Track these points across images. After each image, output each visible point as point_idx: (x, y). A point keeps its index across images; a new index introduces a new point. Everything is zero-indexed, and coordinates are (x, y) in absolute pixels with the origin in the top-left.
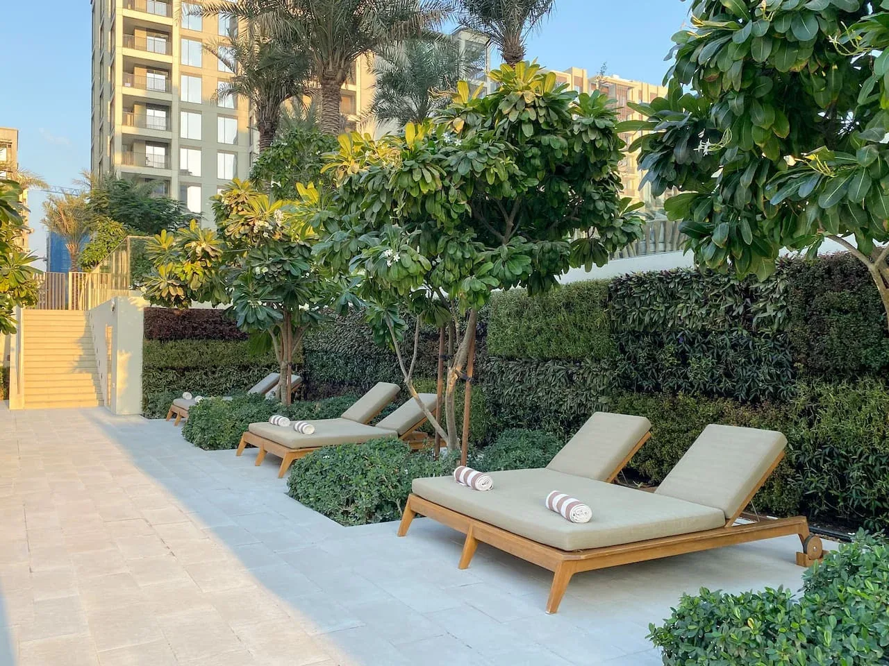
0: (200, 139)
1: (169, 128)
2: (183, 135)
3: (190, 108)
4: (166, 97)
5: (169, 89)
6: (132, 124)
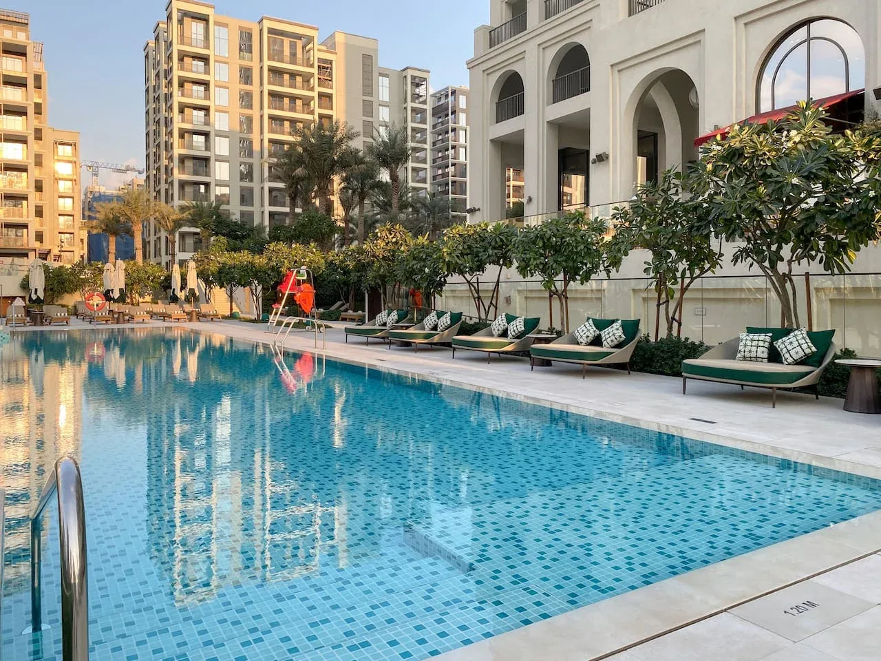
0: (228, 154)
2: (217, 152)
3: (221, 134)
4: (205, 128)
6: (184, 147)
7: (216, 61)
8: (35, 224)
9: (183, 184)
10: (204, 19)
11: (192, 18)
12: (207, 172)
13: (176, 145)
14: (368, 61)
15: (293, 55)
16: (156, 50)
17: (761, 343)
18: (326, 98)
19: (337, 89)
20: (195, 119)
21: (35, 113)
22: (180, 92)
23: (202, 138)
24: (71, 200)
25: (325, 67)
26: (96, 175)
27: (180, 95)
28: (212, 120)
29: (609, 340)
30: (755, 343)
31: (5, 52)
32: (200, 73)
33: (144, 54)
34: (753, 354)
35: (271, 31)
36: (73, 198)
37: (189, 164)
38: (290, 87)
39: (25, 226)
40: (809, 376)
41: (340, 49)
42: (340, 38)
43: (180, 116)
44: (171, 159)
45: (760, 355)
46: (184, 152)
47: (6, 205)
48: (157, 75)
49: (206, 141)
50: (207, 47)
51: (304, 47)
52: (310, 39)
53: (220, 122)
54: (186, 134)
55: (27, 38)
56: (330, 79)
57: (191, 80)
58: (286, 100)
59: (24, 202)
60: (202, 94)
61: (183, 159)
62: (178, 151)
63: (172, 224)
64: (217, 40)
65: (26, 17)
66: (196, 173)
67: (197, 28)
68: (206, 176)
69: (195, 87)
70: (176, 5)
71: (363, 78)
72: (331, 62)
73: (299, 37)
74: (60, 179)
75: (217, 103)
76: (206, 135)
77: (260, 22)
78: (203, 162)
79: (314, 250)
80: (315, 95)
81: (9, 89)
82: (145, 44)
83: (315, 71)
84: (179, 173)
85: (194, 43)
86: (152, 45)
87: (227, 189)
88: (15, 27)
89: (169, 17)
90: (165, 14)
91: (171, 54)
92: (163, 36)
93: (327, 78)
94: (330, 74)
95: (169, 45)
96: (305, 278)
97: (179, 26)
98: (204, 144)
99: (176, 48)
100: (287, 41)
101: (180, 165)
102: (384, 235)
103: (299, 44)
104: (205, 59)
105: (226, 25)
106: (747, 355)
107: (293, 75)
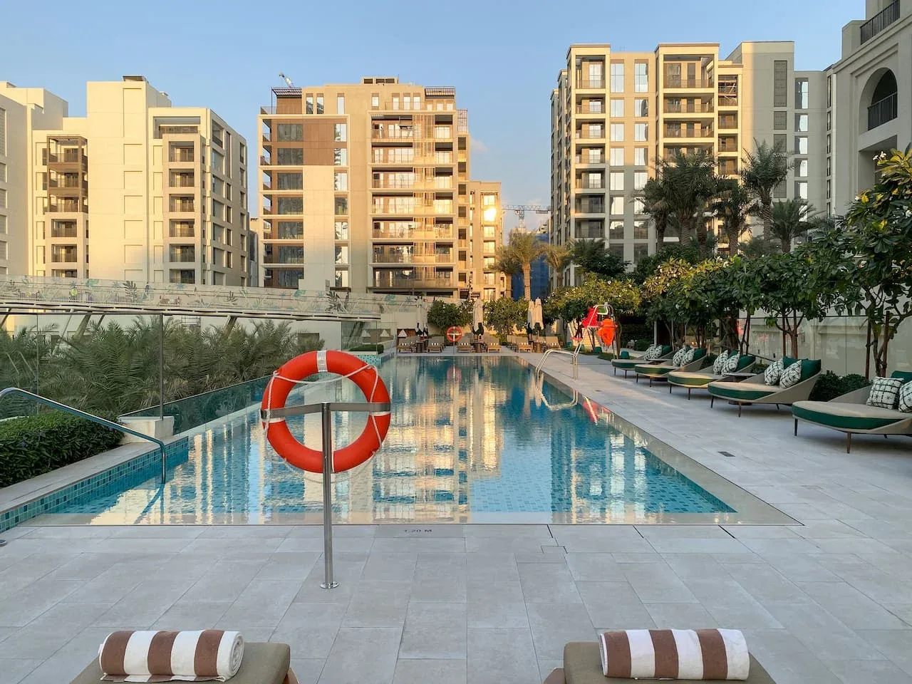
0: (623, 189)
1: (603, 186)
2: (612, 188)
3: (616, 170)
4: (601, 166)
5: (603, 161)
6: (581, 187)
7: (611, 99)
8: (459, 267)
9: (579, 222)
10: (601, 59)
11: (591, 61)
12: (602, 208)
13: (573, 185)
14: (781, 67)
15: (691, 77)
16: (560, 96)
17: (888, 388)
18: (729, 118)
19: (744, 105)
20: (591, 158)
21: (459, 172)
22: (578, 134)
23: (598, 176)
24: (493, 243)
25: (728, 84)
26: (522, 218)
27: (578, 137)
28: (607, 157)
29: (784, 381)
30: (883, 387)
31: (437, 123)
32: (597, 113)
33: (550, 102)
34: (879, 400)
35: (667, 58)
36: (494, 241)
37: (585, 202)
38: (688, 112)
39: (451, 269)
40: (897, 423)
41: (747, 61)
42: (747, 49)
43: (578, 157)
44: (568, 199)
45: (885, 400)
46: (580, 191)
47: (437, 253)
48: (560, 121)
49: (602, 178)
50: (603, 86)
51: (703, 68)
52: (710, 58)
53: (615, 158)
54: (583, 174)
55: (454, 108)
56: (735, 95)
57: (588, 121)
58: (684, 126)
59: (451, 249)
60: (599, 133)
61: (579, 198)
62: (575, 191)
63: (560, 262)
64: (613, 77)
65: (453, 89)
66: (591, 211)
67: (594, 70)
68: (602, 212)
69: (592, 127)
70: (575, 52)
71: (775, 87)
72: (736, 77)
73: (698, 57)
74: (486, 226)
75: (613, 139)
76: (602, 172)
77: (656, 51)
78: (597, 200)
79: (630, 286)
80: (715, 115)
81: (441, 154)
82: (551, 94)
83: (715, 90)
84: (576, 212)
85: (591, 85)
86: (557, 93)
87: (621, 224)
88: (435, 100)
89: (569, 65)
90: (566, 62)
91: (570, 99)
92: (564, 82)
93: (731, 95)
94: (736, 90)
95: (569, 90)
96: (606, 314)
97: (578, 71)
98: (600, 182)
99: (574, 92)
100: (684, 64)
101: (578, 204)
102: (667, 271)
103: (699, 65)
104: (601, 98)
105: (621, 61)
106: (875, 400)
107: (691, 98)
